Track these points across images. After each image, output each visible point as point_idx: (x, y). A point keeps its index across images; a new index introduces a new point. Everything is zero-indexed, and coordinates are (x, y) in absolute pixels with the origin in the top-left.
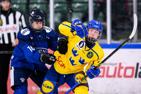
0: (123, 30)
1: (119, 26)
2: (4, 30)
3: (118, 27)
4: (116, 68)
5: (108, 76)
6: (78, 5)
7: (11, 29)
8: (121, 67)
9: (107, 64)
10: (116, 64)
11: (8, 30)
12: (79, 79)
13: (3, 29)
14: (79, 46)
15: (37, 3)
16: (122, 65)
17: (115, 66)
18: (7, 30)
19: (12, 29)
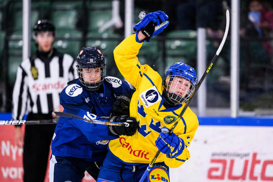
0: (261, 91)
1: (254, 84)
2: (40, 88)
3: (251, 86)
4: (247, 162)
5: (231, 177)
6: (178, 43)
7: (53, 86)
8: (255, 161)
9: (231, 155)
10: (246, 155)
11: (49, 88)
12: (156, 178)
13: (40, 85)
14: (147, 98)
15: (101, 39)
16: (258, 158)
17: (245, 158)
18: (45, 87)
19: (55, 85)
